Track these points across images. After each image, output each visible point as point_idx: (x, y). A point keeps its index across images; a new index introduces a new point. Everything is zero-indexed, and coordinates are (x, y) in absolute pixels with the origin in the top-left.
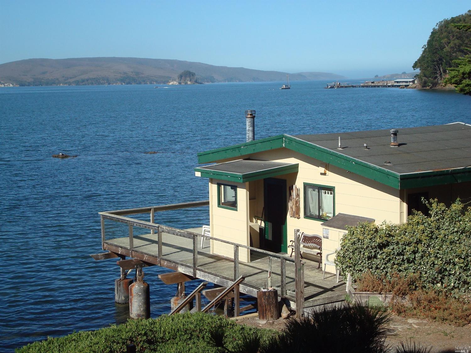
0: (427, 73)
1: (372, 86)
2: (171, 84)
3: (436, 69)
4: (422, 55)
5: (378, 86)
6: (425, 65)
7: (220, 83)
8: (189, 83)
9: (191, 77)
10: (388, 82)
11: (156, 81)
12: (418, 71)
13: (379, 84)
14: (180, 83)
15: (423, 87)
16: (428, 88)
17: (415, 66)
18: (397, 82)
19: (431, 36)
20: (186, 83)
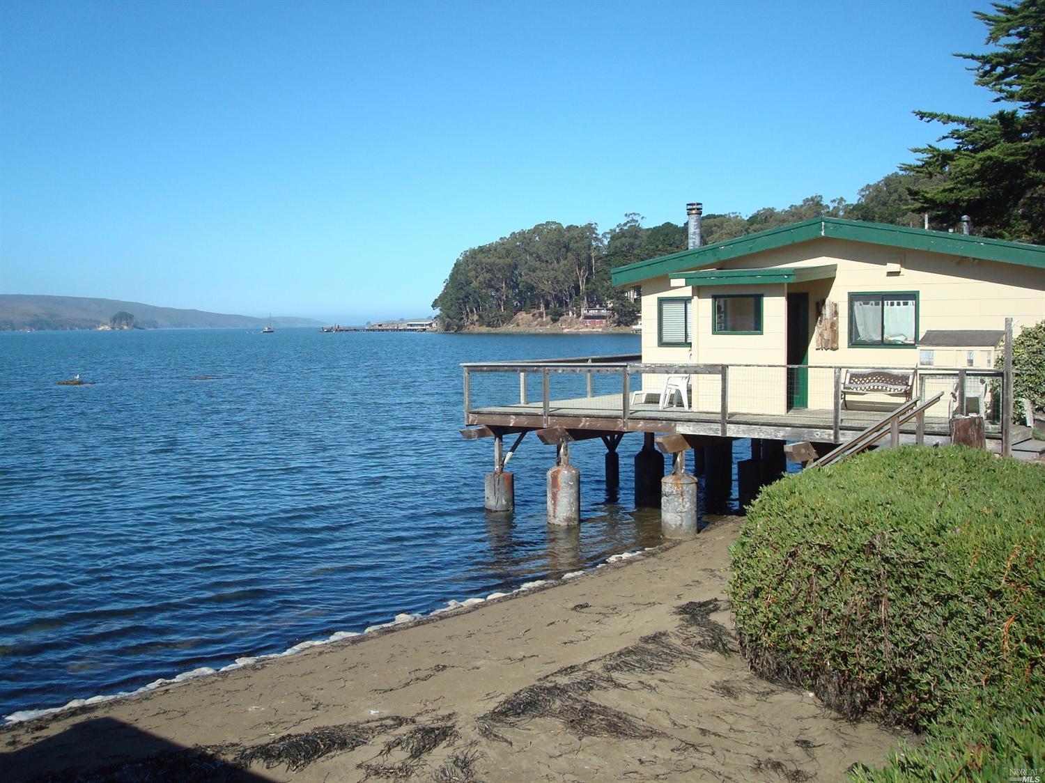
0: (451, 314)
1: (379, 330)
2: (100, 329)
3: (461, 309)
4: (444, 291)
5: (387, 330)
6: (449, 304)
7: (165, 329)
8: (125, 327)
9: (129, 320)
10: (399, 325)
11: (79, 327)
12: (437, 312)
13: (388, 328)
14: (113, 328)
15: (446, 330)
16: (451, 331)
17: (434, 305)
18: (411, 325)
19: (454, 269)
20: (121, 328)
